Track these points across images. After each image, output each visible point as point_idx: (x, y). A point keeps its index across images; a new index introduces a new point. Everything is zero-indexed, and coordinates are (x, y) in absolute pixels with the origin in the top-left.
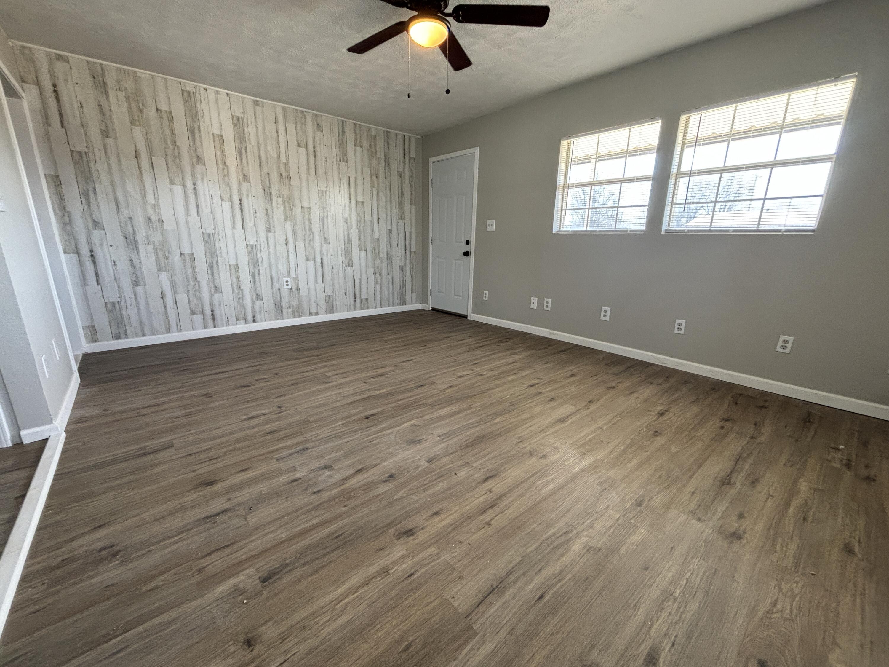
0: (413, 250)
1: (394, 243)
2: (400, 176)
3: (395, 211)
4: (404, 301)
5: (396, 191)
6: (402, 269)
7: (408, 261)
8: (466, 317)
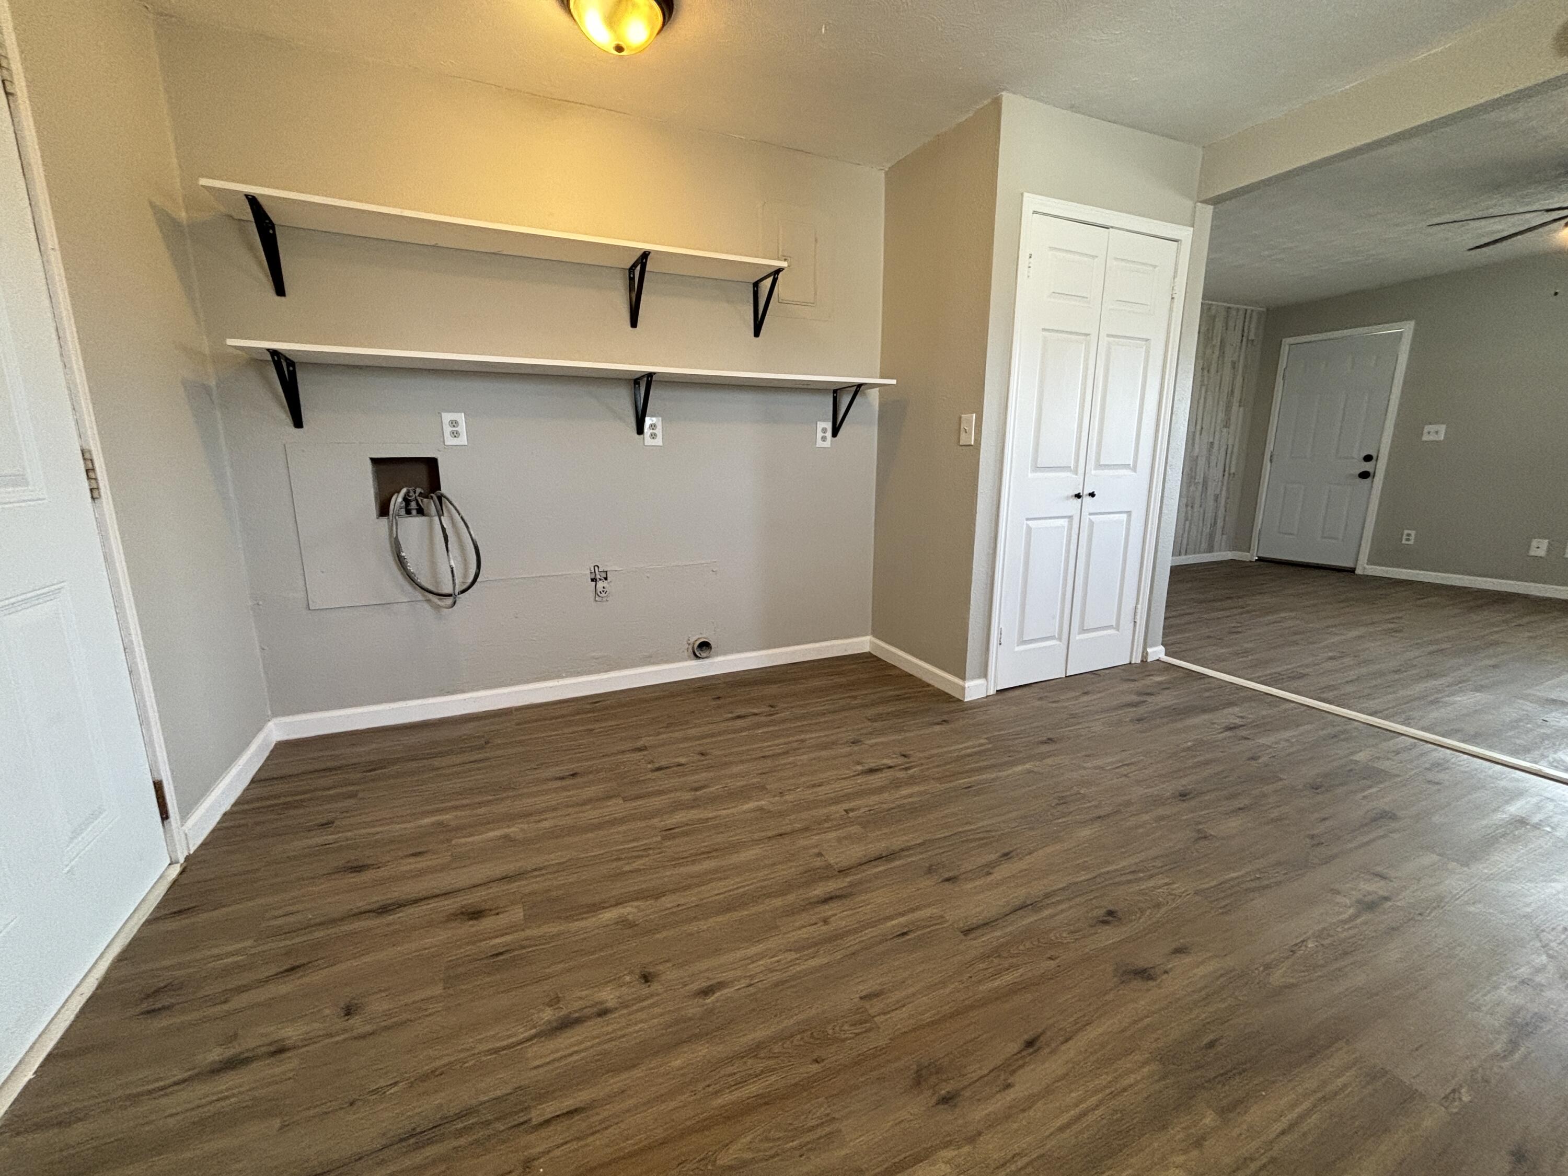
0: (1233, 471)
1: (1213, 464)
2: (1234, 367)
3: (1221, 415)
4: (1213, 547)
5: (1226, 389)
6: (1217, 498)
7: (1224, 488)
8: (1352, 571)
